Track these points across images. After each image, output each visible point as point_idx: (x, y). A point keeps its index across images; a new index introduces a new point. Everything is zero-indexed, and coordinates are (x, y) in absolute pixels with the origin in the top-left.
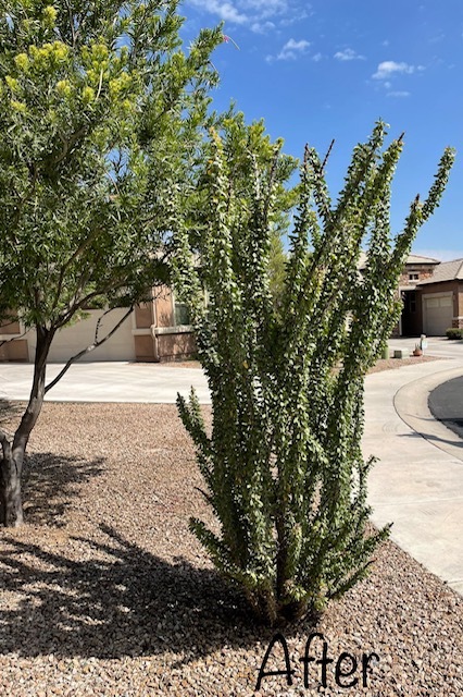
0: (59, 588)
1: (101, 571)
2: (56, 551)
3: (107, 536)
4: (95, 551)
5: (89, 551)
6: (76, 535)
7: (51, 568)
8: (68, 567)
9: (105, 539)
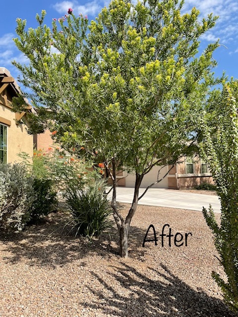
0: (145, 291)
1: (163, 287)
2: (142, 273)
3: (164, 270)
4: (159, 276)
5: (157, 276)
6: (151, 267)
7: (141, 281)
8: (148, 282)
9: (163, 271)
